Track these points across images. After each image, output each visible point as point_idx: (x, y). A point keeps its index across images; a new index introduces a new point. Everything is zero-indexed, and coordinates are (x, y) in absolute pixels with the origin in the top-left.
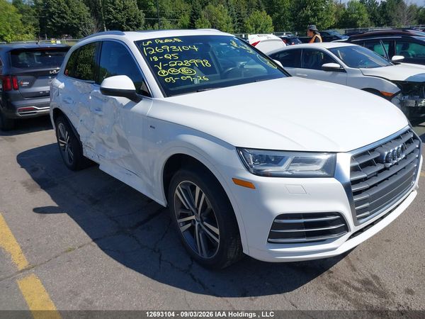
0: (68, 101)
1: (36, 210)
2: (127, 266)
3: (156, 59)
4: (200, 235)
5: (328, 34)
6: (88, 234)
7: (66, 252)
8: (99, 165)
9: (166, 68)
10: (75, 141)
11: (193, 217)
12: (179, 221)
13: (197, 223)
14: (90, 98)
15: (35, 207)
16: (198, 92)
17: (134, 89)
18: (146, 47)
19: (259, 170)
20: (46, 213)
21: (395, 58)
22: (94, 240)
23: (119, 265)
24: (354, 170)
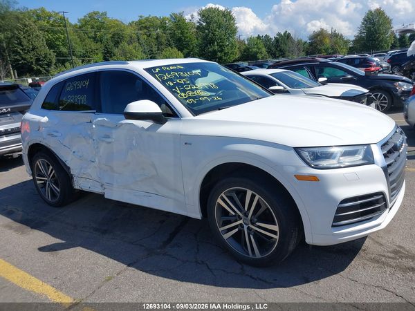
0: (55, 134)
1: (41, 249)
2: (182, 281)
3: (172, 84)
4: (251, 236)
5: (238, 66)
6: (118, 261)
7: (108, 280)
8: (103, 195)
9: (184, 91)
10: (63, 174)
11: (241, 222)
12: (221, 229)
13: (246, 227)
14: (94, 126)
15: (38, 247)
16: (219, 109)
17: (161, 111)
18: (157, 73)
19: (317, 165)
20: (56, 250)
21: (321, 80)
22: (129, 265)
23: (173, 282)
24: (386, 156)
